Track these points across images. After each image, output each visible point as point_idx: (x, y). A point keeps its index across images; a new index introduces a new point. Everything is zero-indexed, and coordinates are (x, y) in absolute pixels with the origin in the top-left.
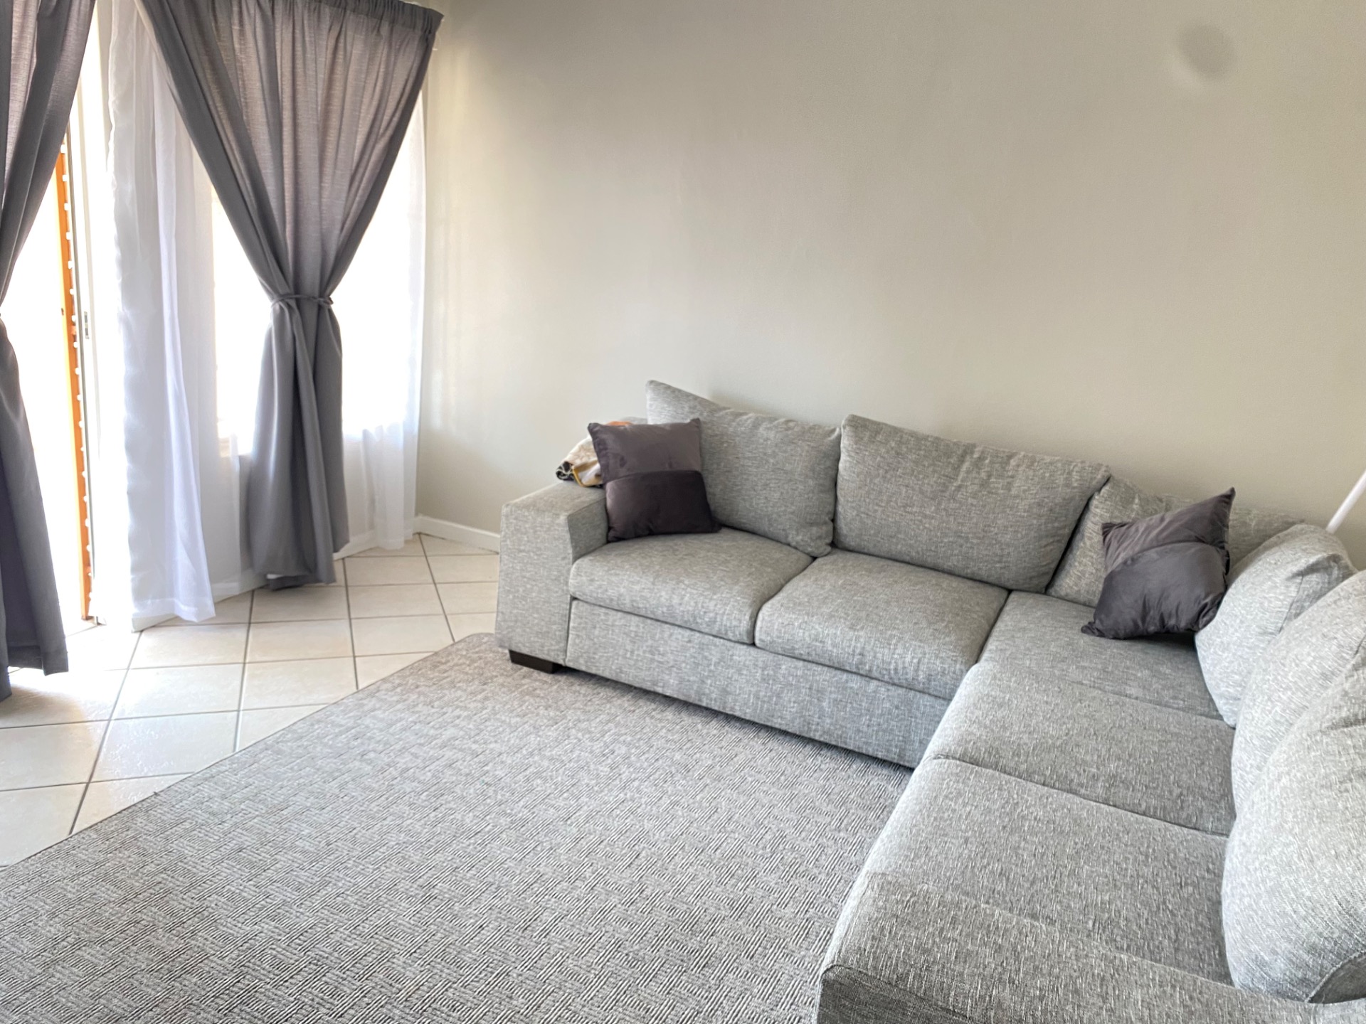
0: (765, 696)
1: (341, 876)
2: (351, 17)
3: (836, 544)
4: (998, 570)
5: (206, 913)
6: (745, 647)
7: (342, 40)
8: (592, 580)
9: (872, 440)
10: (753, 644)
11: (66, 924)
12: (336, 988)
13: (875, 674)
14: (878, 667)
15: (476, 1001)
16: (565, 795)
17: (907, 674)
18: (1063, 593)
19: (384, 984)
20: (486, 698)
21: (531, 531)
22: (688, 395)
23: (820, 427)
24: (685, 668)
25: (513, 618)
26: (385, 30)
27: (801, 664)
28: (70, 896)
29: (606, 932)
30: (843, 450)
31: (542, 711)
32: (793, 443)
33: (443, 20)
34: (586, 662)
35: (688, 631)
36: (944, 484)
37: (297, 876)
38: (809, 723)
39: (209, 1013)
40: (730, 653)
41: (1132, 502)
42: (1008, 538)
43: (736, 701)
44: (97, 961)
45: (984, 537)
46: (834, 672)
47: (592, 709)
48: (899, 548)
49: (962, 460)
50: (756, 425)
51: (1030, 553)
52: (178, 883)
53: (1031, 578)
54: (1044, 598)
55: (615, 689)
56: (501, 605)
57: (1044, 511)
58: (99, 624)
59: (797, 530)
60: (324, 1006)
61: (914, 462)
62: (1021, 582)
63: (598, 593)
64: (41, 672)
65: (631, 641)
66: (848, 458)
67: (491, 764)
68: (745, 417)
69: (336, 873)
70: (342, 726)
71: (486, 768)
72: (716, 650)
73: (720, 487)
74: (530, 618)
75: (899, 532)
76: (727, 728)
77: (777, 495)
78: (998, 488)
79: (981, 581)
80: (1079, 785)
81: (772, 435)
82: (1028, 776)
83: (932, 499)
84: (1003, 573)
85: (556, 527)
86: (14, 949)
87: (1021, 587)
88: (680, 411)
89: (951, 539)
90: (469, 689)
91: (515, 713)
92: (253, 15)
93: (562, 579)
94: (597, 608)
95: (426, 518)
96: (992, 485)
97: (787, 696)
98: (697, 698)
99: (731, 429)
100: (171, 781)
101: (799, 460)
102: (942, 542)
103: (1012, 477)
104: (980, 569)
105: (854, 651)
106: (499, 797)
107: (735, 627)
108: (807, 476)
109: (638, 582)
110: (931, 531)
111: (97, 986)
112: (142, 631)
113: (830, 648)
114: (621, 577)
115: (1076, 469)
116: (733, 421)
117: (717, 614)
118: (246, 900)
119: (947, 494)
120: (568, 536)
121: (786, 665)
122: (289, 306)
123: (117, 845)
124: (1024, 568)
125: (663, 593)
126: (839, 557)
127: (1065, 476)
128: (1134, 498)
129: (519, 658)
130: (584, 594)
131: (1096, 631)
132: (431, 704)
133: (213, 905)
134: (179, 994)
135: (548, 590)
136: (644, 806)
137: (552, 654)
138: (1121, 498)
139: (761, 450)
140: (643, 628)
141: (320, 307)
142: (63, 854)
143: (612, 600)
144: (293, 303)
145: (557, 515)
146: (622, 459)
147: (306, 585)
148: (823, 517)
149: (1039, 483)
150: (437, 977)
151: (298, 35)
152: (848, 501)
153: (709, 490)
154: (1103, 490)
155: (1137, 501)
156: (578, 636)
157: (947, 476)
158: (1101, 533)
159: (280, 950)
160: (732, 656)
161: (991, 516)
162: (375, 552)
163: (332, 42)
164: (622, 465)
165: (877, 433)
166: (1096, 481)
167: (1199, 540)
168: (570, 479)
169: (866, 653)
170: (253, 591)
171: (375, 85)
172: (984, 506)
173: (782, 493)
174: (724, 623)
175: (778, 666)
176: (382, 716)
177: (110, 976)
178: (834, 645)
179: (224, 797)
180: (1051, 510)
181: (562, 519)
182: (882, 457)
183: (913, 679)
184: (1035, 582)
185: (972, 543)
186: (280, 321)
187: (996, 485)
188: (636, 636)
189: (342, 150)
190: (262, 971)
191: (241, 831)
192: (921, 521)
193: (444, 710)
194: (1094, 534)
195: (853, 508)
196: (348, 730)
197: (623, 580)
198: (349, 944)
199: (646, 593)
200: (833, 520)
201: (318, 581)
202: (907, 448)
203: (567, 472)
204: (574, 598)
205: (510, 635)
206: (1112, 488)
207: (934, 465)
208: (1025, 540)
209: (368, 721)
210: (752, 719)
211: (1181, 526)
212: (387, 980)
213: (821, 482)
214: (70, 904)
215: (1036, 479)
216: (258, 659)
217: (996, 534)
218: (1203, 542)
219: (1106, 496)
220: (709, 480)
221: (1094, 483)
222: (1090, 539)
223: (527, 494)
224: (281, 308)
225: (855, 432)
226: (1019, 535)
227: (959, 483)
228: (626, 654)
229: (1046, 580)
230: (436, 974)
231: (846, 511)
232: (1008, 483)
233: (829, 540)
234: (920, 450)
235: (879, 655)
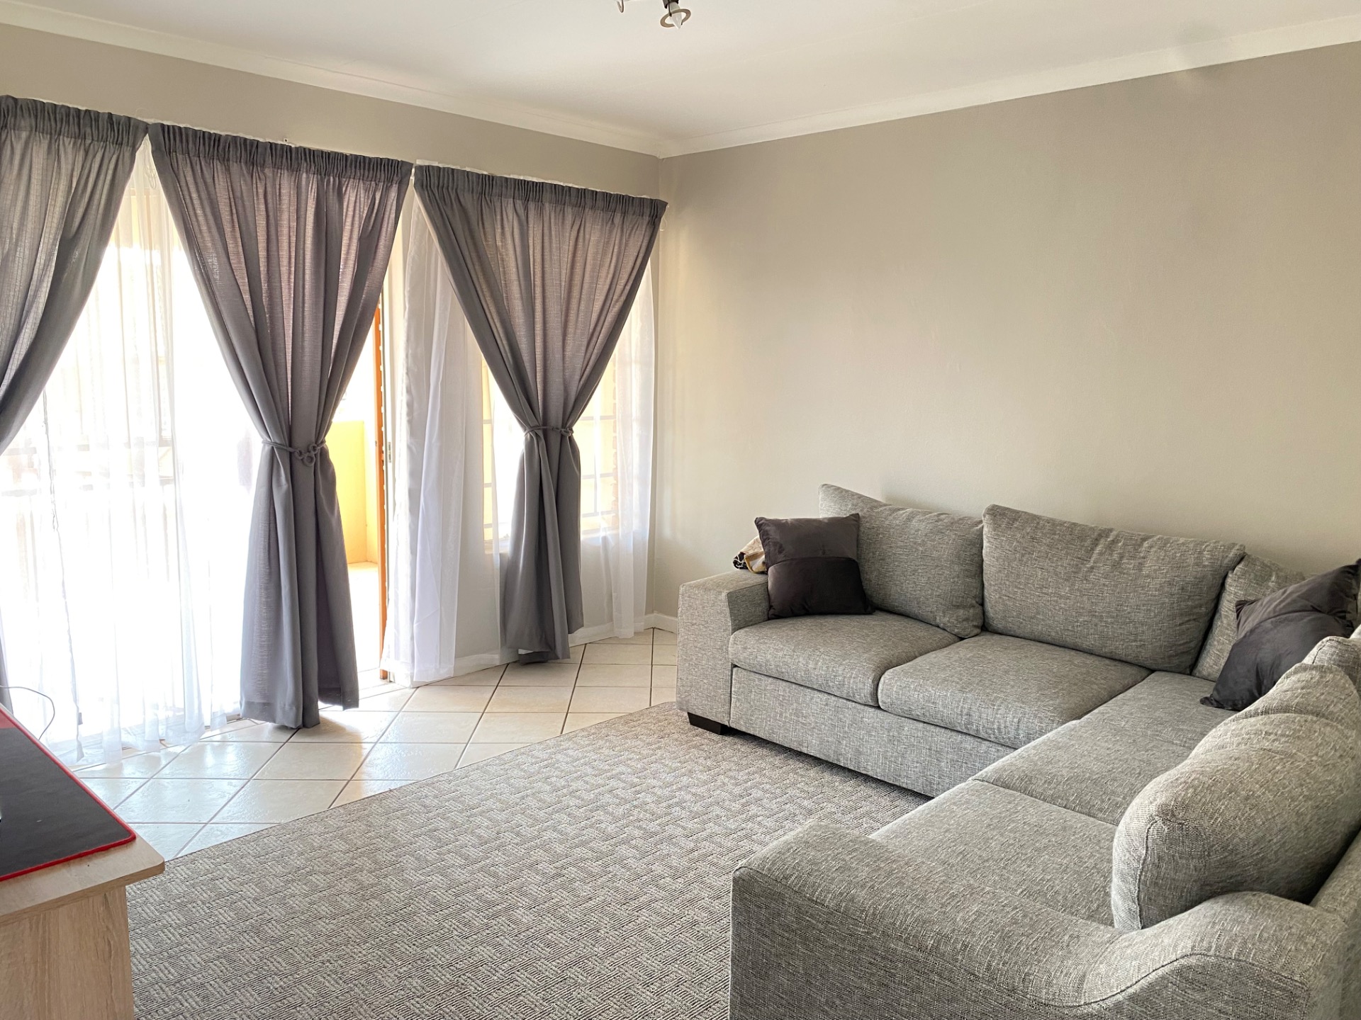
0: (892, 756)
1: (500, 854)
2: (589, 213)
3: (985, 627)
4: (1134, 648)
5: (398, 865)
6: (873, 710)
7: (582, 231)
8: (745, 648)
9: (1009, 526)
10: (879, 707)
11: (307, 860)
12: (470, 921)
13: (983, 734)
14: (984, 727)
15: (566, 944)
16: (696, 820)
17: (1009, 733)
18: (1205, 673)
19: (504, 924)
20: (660, 748)
21: (701, 606)
22: (853, 494)
23: (970, 518)
24: (824, 729)
25: (689, 684)
26: (618, 220)
27: (921, 725)
28: (315, 844)
29: (688, 915)
30: (984, 537)
31: (701, 760)
32: (942, 533)
33: (668, 206)
34: (745, 723)
35: (826, 695)
36: (1077, 565)
37: (468, 851)
38: (931, 783)
39: (379, 923)
40: (861, 715)
41: (1269, 579)
42: (1140, 616)
43: (867, 761)
44: (319, 883)
45: (1117, 616)
46: (949, 733)
47: (744, 763)
48: (1039, 629)
49: (1096, 542)
50: (909, 519)
51: (1165, 632)
52: (386, 845)
53: (1170, 656)
54: (1189, 676)
55: (771, 750)
56: (680, 671)
57: (1175, 590)
58: (391, 682)
59: (944, 612)
60: (457, 931)
61: (1048, 546)
62: (1160, 661)
63: (750, 660)
64: (340, 708)
65: (780, 704)
66: (988, 544)
67: (643, 794)
68: (901, 512)
69: (497, 852)
70: (539, 758)
71: (638, 796)
72: (850, 710)
73: (875, 573)
74: (701, 683)
75: (1038, 613)
76: (862, 787)
77: (923, 580)
78: (1129, 569)
79: (1120, 661)
80: (1099, 809)
81: (922, 526)
82: (1052, 800)
83: (1066, 580)
84: (1140, 652)
85: (719, 603)
86: (272, 870)
87: (1160, 667)
88: (843, 508)
89: (1086, 618)
90: (648, 741)
91: (678, 760)
92: (511, 220)
93: (723, 648)
94: (753, 674)
95: (660, 615)
96: (1123, 566)
97: (911, 757)
98: (836, 758)
99: (887, 522)
100: (404, 783)
101: (945, 548)
102: (1077, 622)
103: (1144, 558)
104: (1117, 648)
105: (962, 711)
106: (641, 816)
107: (860, 689)
108: (952, 562)
109: (782, 649)
110: (1066, 610)
111: (315, 897)
112: (418, 687)
113: (941, 709)
114: (768, 645)
115: (1209, 548)
116: (890, 515)
117: (845, 677)
118: (427, 861)
119: (1080, 575)
120: (727, 610)
121: (909, 726)
122: (537, 435)
123: (355, 819)
124: (1161, 647)
125: (801, 659)
126: (985, 639)
127: (1196, 556)
128: (1271, 576)
129: (696, 721)
130: (740, 661)
131: (1213, 702)
132: (613, 748)
133: (405, 861)
134: (364, 909)
135: (714, 658)
136: (759, 834)
137: (719, 715)
138: (1256, 575)
139: (912, 540)
140: (789, 692)
141: (562, 437)
142: (319, 820)
143: (761, 666)
144: (540, 433)
145: (720, 593)
146: (781, 547)
147: (549, 661)
148: (969, 600)
149: (1169, 562)
150: (544, 925)
151: (546, 231)
152: (991, 584)
153: (864, 576)
154: (1237, 568)
155: (1273, 578)
156: (738, 700)
157: (1079, 558)
158: (1235, 610)
159: (439, 893)
160: (862, 718)
161: (1124, 596)
162: (613, 640)
163: (574, 234)
164: (780, 552)
165: (1015, 520)
166: (1228, 559)
167: (1314, 609)
168: (745, 567)
169: (972, 713)
170: (508, 664)
171: (611, 262)
172: (1116, 586)
173: (929, 578)
174: (851, 686)
175: (901, 728)
176: (571, 754)
177: (324, 893)
178: (945, 706)
179: (436, 797)
180: (1183, 589)
181: (724, 595)
182: (1018, 542)
183: (1015, 738)
184: (1176, 661)
185: (1106, 622)
186: (530, 447)
187: (1128, 566)
188: (784, 699)
189: (581, 314)
190: (423, 904)
191: (440, 819)
192: (1057, 602)
193: (622, 753)
194: (1230, 612)
195: (995, 590)
196: (543, 761)
197: (769, 647)
198: (489, 896)
199: (787, 659)
200: (982, 604)
201: (558, 658)
202: (1042, 533)
203: (741, 561)
204: (736, 666)
205: (687, 699)
206: (1245, 566)
207: (1068, 548)
208: (1158, 618)
209: (559, 756)
210: (882, 778)
211: (1299, 596)
212: (507, 922)
213: (967, 567)
214: (313, 849)
215: (1167, 559)
216: (495, 710)
217: (1129, 613)
218: (1320, 611)
219: (1239, 573)
220: (865, 567)
221: (1226, 561)
222: (1227, 617)
223: (707, 577)
224: (531, 437)
225: (994, 520)
226: (1152, 614)
227: (1092, 564)
228: (776, 716)
229: (1188, 660)
230: (544, 923)
231: (991, 595)
232: (1139, 563)
233: (979, 622)
234: (1055, 534)
235: (984, 716)
